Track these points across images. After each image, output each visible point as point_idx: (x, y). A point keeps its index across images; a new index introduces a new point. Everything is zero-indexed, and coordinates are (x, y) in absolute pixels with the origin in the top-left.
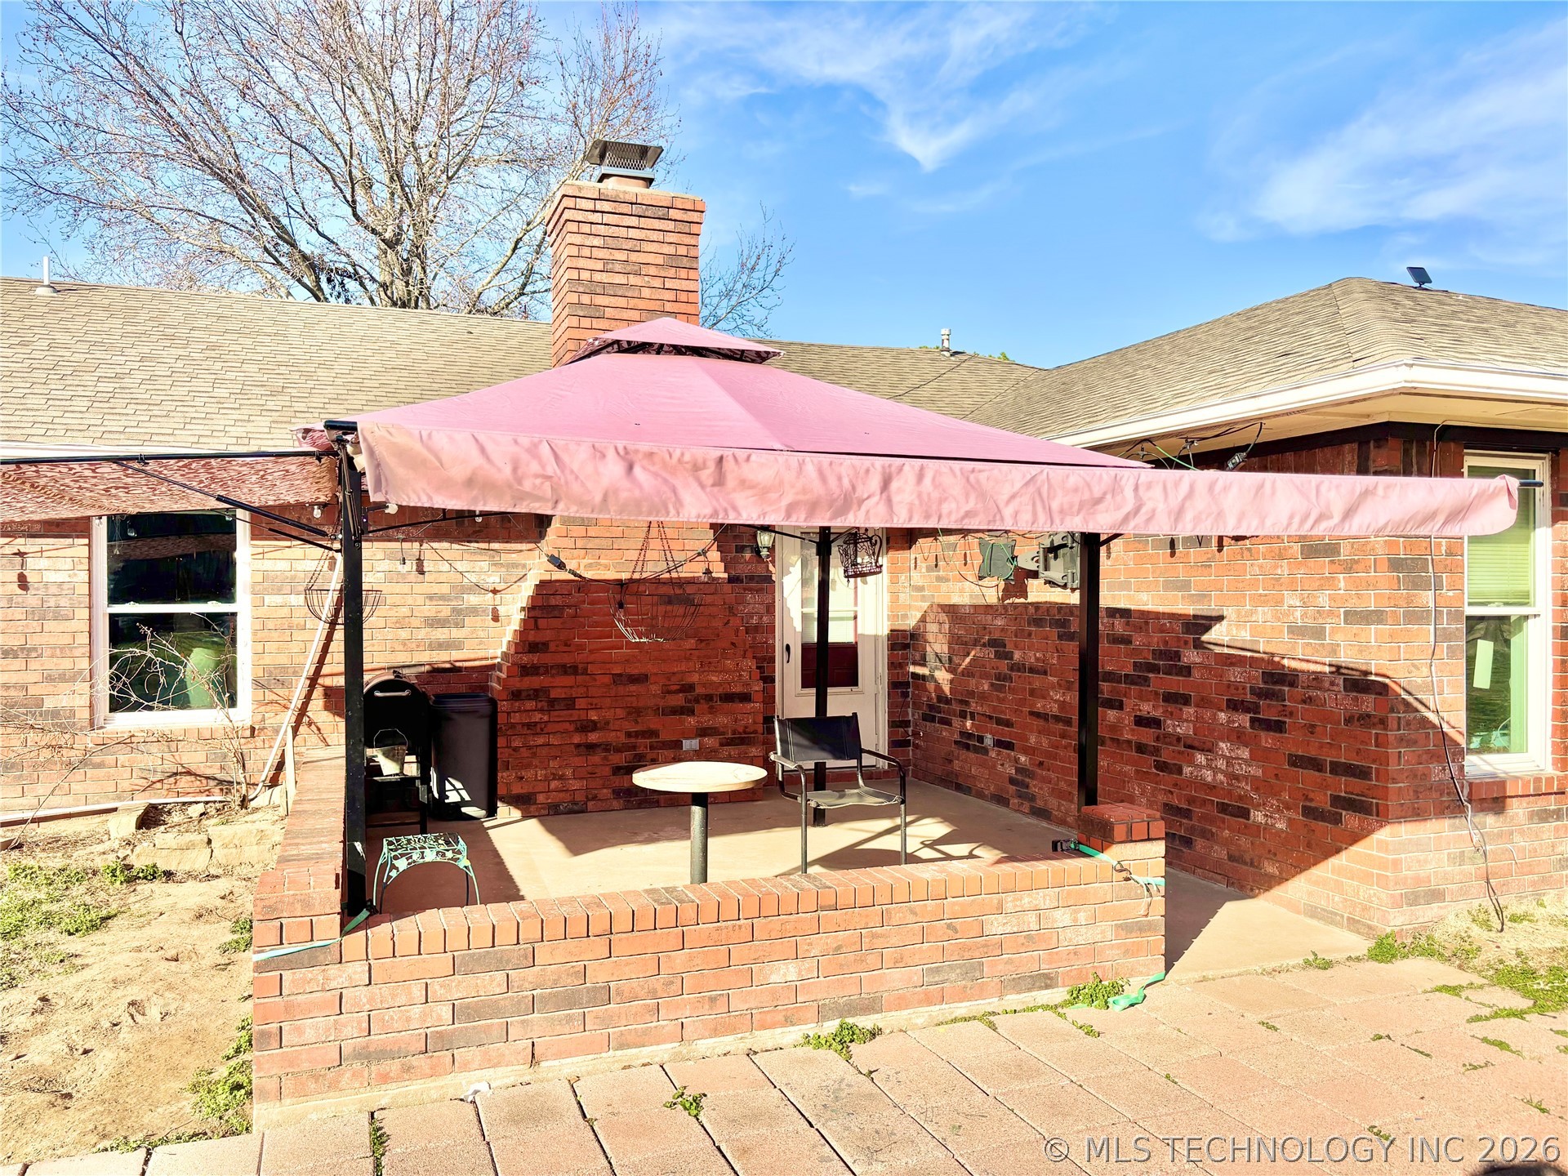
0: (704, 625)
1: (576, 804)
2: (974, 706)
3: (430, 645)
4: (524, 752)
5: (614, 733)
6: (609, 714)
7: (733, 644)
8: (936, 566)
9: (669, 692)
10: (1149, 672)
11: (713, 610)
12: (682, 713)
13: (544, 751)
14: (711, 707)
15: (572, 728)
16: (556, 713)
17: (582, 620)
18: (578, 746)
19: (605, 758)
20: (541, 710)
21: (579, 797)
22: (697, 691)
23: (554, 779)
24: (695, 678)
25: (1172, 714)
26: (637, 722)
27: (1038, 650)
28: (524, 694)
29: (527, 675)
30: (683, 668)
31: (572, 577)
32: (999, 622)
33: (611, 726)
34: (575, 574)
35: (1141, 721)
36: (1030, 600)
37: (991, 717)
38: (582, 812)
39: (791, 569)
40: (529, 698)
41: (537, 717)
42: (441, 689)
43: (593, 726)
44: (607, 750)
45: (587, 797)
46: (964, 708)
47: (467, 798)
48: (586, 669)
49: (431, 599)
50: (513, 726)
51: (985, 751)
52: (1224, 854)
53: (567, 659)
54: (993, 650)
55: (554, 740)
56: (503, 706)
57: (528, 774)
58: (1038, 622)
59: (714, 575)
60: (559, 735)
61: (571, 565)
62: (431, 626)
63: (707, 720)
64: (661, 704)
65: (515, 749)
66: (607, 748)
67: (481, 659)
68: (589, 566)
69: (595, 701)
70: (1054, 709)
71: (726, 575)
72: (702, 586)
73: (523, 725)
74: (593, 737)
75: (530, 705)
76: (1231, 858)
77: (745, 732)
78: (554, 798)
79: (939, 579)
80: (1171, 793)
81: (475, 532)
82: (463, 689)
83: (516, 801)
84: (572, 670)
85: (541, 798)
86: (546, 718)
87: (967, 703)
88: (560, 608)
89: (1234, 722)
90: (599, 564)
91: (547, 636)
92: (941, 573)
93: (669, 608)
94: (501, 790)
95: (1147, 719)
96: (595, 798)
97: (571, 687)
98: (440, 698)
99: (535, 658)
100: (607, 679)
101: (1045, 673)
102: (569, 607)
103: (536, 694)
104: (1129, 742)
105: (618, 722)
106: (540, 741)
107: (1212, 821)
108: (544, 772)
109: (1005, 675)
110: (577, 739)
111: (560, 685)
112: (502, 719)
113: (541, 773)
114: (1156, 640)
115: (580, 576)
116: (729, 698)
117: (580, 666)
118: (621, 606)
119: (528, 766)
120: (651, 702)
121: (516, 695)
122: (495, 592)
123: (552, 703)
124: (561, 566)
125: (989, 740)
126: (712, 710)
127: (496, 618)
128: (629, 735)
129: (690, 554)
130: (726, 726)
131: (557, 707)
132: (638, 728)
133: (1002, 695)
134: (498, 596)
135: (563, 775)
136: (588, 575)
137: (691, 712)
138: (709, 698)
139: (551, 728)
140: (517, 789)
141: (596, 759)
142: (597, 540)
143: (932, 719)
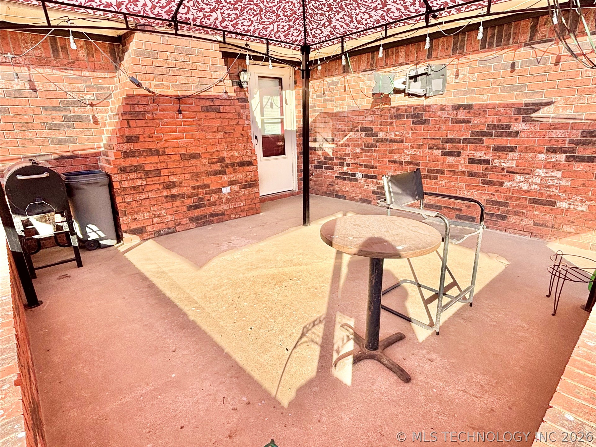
0: (227, 124)
1: (170, 229)
2: (348, 160)
3: (52, 142)
4: (135, 204)
5: (186, 188)
6: (182, 178)
7: (242, 134)
8: (324, 94)
9: (212, 163)
10: (484, 136)
11: (231, 115)
12: (220, 174)
13: (147, 202)
14: (234, 169)
15: (161, 187)
16: (150, 179)
17: (157, 121)
18: (166, 197)
19: (183, 202)
20: (141, 178)
21: (171, 225)
22: (227, 161)
23: (155, 217)
24: (225, 154)
25: (499, 156)
26: (197, 181)
27: (397, 131)
28: (128, 169)
29: (128, 157)
30: (218, 149)
31: (147, 93)
32: (369, 119)
33: (183, 184)
34: (149, 91)
35: (472, 161)
36: (392, 105)
37: (361, 165)
38: (174, 232)
39: (255, 96)
40: (131, 171)
41: (139, 183)
42: (67, 170)
43: (173, 185)
44: (183, 198)
45: (175, 224)
46: (342, 161)
47: (103, 235)
48: (164, 152)
49: (46, 110)
50: (124, 189)
51: (357, 180)
52: (531, 222)
53: (152, 146)
54: (364, 133)
55: (152, 195)
56: (116, 178)
57: (139, 216)
58: (398, 117)
59: (229, 94)
60: (153, 192)
61: (145, 84)
62: (50, 128)
63: (233, 177)
64: (209, 170)
65: (129, 203)
66: (183, 196)
67: (91, 149)
68: (157, 86)
69: (172, 170)
70: (408, 159)
71: (235, 95)
72: (223, 101)
73: (131, 188)
74: (174, 191)
75: (133, 175)
76: (535, 224)
77: (251, 181)
78: (157, 228)
79: (325, 101)
80: (494, 195)
81: (69, 63)
82: (82, 169)
83: (134, 232)
84: (156, 153)
85: (149, 229)
86: (144, 183)
87: (344, 159)
88: (144, 113)
89: (551, 158)
90: (163, 84)
91: (137, 132)
92: (327, 98)
93: (207, 114)
94: (124, 228)
95: (479, 160)
96: (180, 224)
97: (157, 163)
98: (69, 175)
99: (131, 146)
100: (178, 157)
101: (402, 141)
102: (148, 112)
103: (136, 169)
104: (463, 172)
105: (187, 181)
106: (144, 196)
107: (525, 207)
108: (148, 214)
109: (372, 144)
110: (165, 194)
111: (150, 163)
112: (116, 186)
113: (147, 215)
114: (492, 119)
115: (153, 93)
116: (242, 164)
117: (161, 150)
118: (180, 112)
119: (138, 212)
120: (203, 169)
121: (123, 170)
122: (92, 105)
123: (147, 173)
124: (139, 85)
125: (359, 175)
126: (234, 171)
127: (96, 122)
128: (194, 188)
129: (216, 81)
130: (242, 179)
131: (150, 176)
132: (198, 184)
133: (369, 154)
134: (95, 108)
135: (160, 214)
136: (157, 91)
137: (224, 173)
138: (233, 165)
139: (148, 188)
140: (133, 226)
141: (177, 203)
142: (160, 68)
143: (321, 167)
